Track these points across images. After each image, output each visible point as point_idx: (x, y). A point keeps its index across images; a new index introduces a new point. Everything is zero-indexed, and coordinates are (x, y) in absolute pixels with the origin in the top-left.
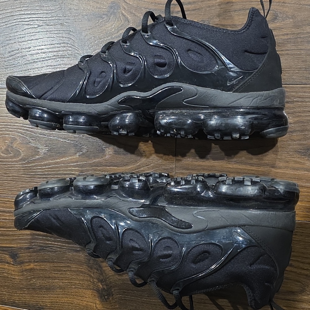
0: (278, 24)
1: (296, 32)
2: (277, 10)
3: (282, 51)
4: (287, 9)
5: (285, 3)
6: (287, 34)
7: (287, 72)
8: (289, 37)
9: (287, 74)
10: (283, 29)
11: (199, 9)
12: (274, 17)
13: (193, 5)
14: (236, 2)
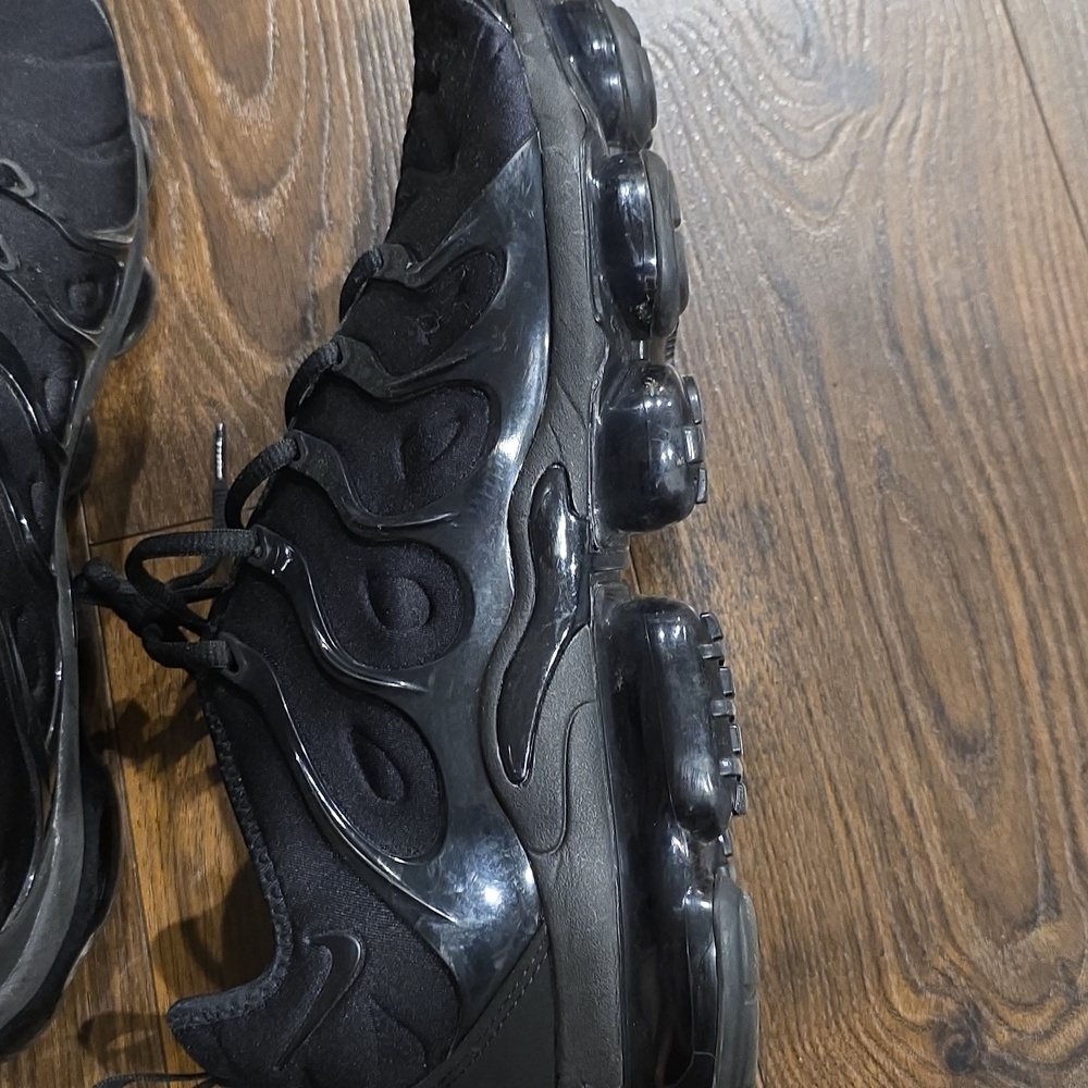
0: (942, 764)
1: (928, 845)
2: (997, 744)
3: (841, 808)
4: (1011, 782)
5: (1034, 770)
6: (911, 813)
7: (759, 850)
8: (903, 821)
9: (750, 855)
10: (926, 788)
11: (930, 427)
12: (970, 739)
13: (937, 401)
14: (991, 571)
